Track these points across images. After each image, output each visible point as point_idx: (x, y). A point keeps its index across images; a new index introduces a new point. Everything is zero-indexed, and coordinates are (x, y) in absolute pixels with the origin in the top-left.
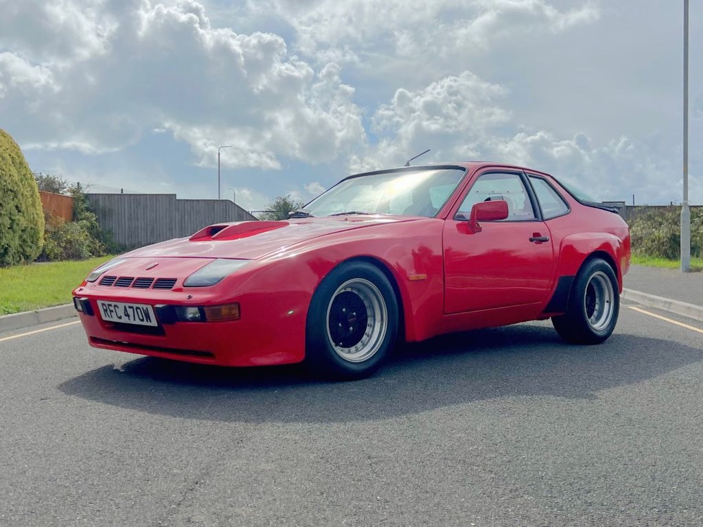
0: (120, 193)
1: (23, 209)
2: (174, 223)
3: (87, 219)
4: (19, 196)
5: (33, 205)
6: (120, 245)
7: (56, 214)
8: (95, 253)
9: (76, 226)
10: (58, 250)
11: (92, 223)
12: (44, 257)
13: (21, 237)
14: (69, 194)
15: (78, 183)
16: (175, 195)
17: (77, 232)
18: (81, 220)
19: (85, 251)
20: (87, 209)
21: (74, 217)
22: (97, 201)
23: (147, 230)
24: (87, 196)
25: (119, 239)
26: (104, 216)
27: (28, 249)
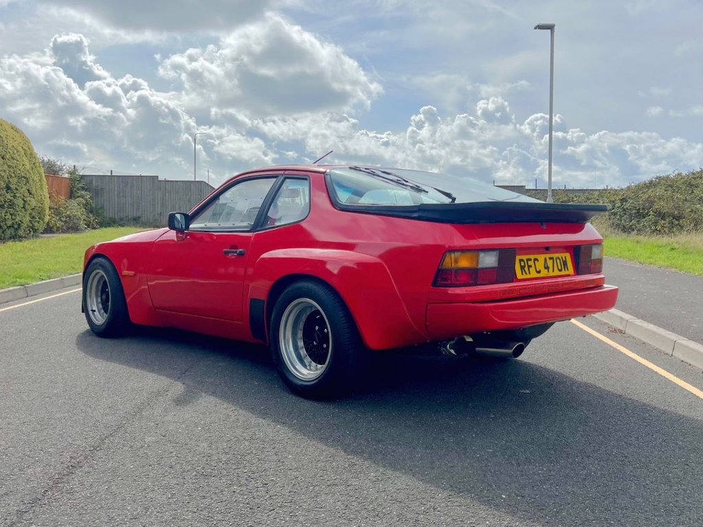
0: (109, 174)
1: (33, 192)
2: (156, 201)
3: (82, 197)
4: (31, 182)
5: (42, 189)
6: (111, 219)
7: (58, 193)
8: (89, 225)
9: (74, 203)
10: (59, 224)
11: (86, 200)
12: (49, 230)
13: (30, 214)
14: (66, 176)
15: (75, 166)
16: (158, 177)
17: (75, 208)
18: (78, 197)
19: (82, 225)
20: (83, 188)
21: (71, 195)
22: (91, 182)
23: (133, 206)
24: (83, 177)
25: (109, 213)
26: (97, 194)
27: (36, 224)
